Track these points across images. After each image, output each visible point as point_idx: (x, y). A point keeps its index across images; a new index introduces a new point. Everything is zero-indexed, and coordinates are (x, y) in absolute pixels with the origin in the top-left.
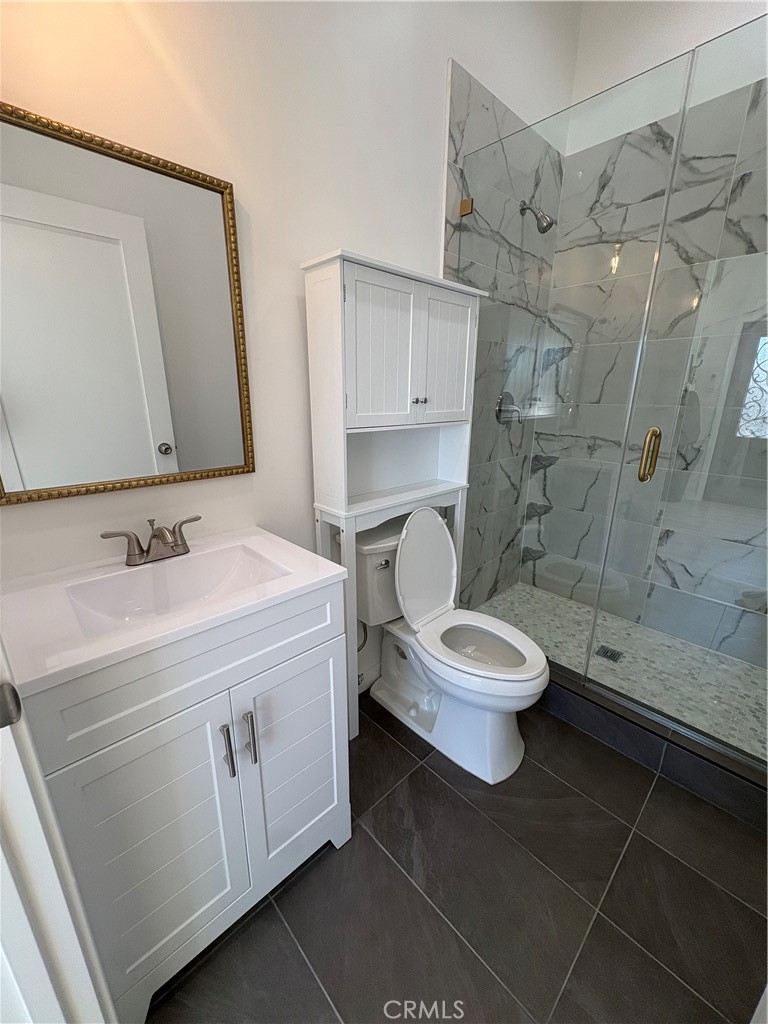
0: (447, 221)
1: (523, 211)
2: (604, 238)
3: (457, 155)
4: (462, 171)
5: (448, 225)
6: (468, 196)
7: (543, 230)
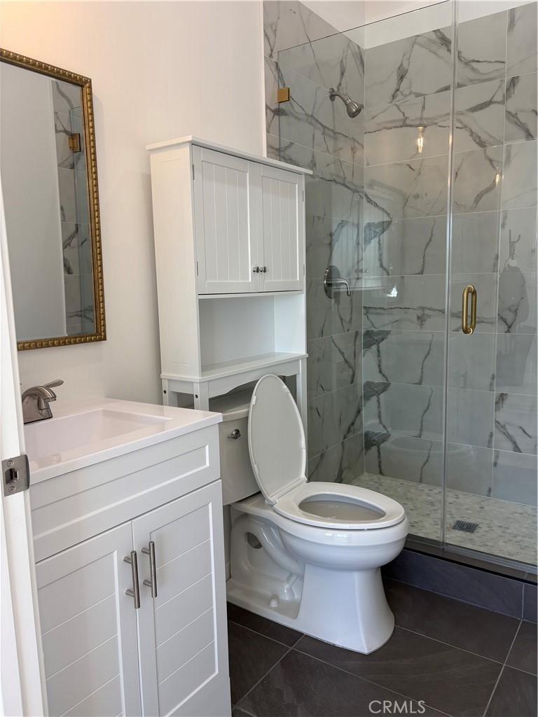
0: (267, 107)
1: (332, 97)
2: (408, 122)
3: (272, 50)
4: (277, 64)
5: (268, 110)
6: (284, 85)
7: (353, 115)
